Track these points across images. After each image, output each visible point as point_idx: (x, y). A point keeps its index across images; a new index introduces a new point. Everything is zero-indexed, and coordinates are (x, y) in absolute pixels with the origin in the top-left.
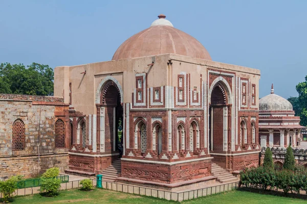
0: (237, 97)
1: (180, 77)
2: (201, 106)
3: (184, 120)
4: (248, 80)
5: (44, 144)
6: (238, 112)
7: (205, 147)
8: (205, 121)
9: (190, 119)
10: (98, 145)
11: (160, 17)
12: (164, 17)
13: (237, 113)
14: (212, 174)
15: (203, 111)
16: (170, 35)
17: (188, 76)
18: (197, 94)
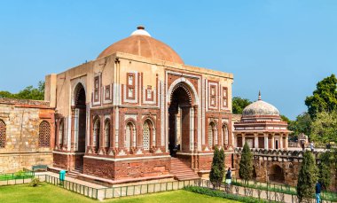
0: (203, 99)
1: (129, 75)
2: (157, 104)
3: (135, 117)
4: (218, 83)
5: (27, 143)
6: (206, 113)
7: (163, 144)
8: (162, 120)
9: (143, 117)
10: (72, 144)
11: (139, 28)
12: (143, 28)
13: (204, 114)
14: (171, 173)
15: (160, 110)
16: (139, 42)
17: (141, 75)
18: (153, 92)
